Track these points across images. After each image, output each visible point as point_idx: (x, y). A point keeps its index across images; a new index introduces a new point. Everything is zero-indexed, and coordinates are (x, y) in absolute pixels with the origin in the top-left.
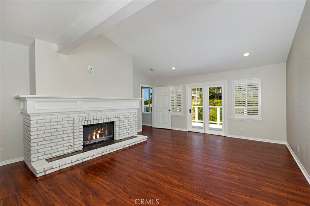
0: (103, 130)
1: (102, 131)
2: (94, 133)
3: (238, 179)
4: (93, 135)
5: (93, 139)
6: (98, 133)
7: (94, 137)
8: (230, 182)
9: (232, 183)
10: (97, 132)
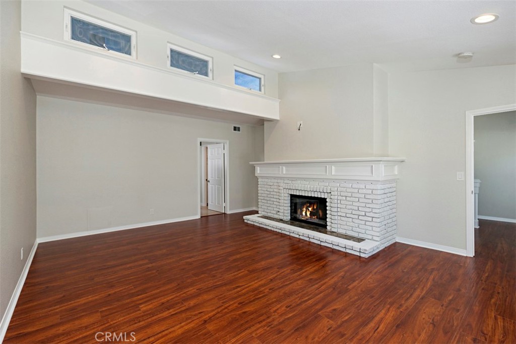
0: (315, 208)
1: (313, 209)
2: (304, 209)
3: (141, 306)
4: (303, 210)
5: (302, 215)
6: (309, 210)
7: (304, 214)
8: (146, 295)
9: (141, 295)
10: (307, 209)
